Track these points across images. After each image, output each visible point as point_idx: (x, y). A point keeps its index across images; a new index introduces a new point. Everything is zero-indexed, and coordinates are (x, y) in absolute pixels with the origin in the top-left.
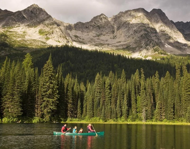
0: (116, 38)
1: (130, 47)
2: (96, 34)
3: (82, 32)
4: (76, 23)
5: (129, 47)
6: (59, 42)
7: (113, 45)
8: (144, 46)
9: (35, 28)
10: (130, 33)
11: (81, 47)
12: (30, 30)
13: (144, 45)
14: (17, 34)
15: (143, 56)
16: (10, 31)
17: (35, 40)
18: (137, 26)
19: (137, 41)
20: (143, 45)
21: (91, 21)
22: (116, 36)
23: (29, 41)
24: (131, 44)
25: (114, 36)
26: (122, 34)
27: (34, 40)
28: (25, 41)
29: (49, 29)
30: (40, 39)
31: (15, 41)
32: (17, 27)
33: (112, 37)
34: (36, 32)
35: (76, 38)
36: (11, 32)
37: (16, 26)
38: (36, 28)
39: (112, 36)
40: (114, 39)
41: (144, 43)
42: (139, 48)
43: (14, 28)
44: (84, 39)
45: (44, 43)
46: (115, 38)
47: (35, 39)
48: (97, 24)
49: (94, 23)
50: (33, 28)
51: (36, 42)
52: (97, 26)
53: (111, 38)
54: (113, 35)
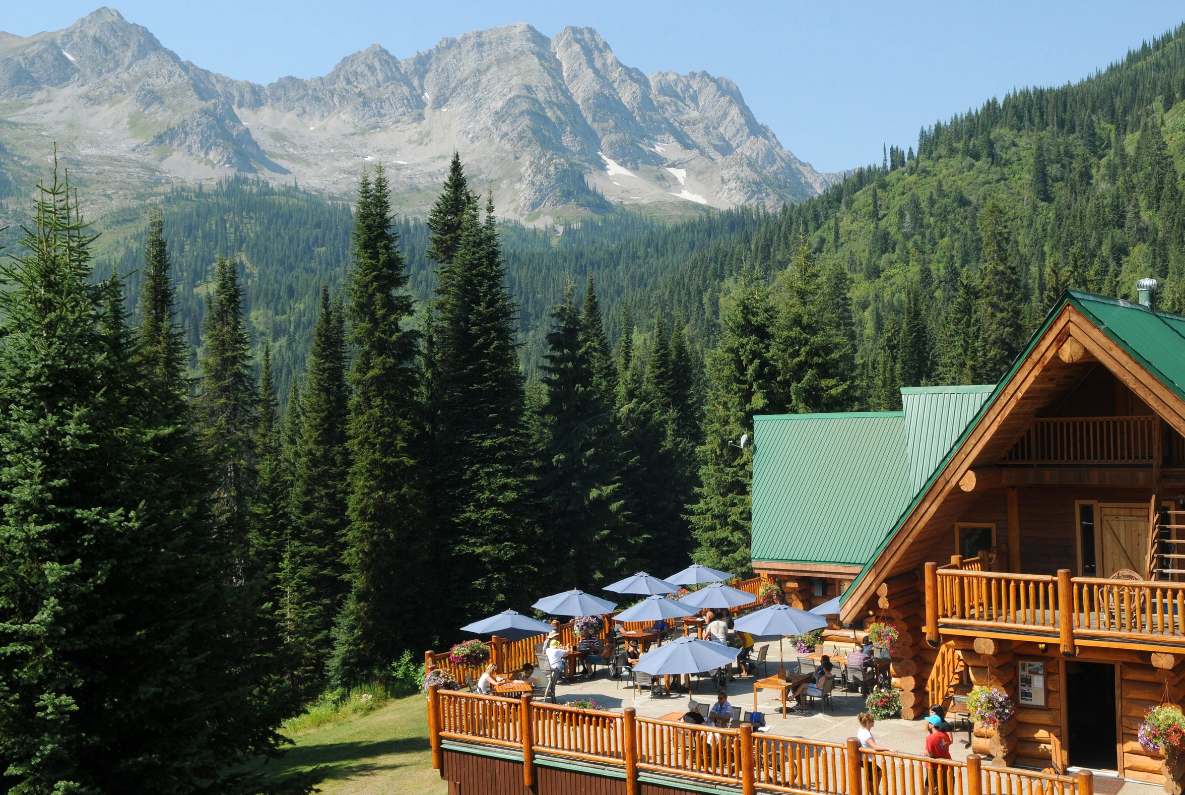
0: (430, 140)
1: (481, 177)
2: (355, 127)
3: (298, 116)
4: (276, 81)
5: (474, 176)
6: (209, 167)
7: (419, 168)
8: (526, 175)
9: (111, 106)
10: (482, 122)
11: (296, 183)
12: (94, 114)
13: (529, 171)
14: (43, 136)
15: (522, 215)
16: (14, 123)
17: (117, 160)
18: (505, 95)
19: (504, 155)
20: (524, 168)
21: (336, 75)
22: (428, 134)
23: (91, 164)
24: (482, 166)
25: (420, 133)
26: (450, 125)
27: (113, 160)
28: (78, 164)
29: (169, 112)
30: (133, 156)
31: (38, 167)
32: (41, 102)
33: (416, 137)
34: (118, 122)
35: (279, 145)
36: (16, 125)
37: (35, 100)
38: (116, 106)
39: (412, 130)
40: (421, 144)
41: (528, 163)
42: (512, 183)
43: (30, 109)
44: (306, 147)
45: (153, 171)
46: (426, 140)
47: (115, 153)
48: (355, 84)
49: (345, 83)
50: (107, 106)
51: (122, 167)
52: (355, 94)
53: (410, 142)
54: (419, 129)
